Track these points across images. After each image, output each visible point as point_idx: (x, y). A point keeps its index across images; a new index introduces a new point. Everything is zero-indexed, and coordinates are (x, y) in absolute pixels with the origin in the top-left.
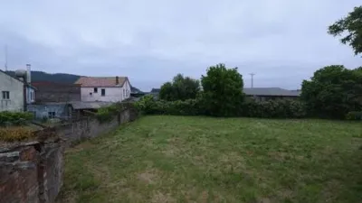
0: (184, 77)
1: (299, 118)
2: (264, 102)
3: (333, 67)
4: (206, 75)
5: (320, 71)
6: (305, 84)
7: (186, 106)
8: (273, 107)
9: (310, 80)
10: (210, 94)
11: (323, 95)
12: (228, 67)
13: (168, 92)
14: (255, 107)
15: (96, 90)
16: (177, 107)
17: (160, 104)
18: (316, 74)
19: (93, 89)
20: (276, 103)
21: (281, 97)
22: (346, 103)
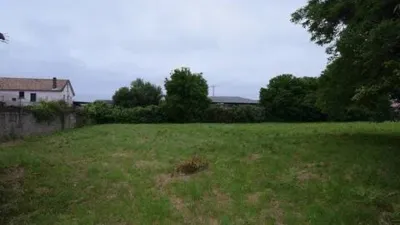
1: (259, 122)
4: (170, 79)
5: (275, 79)
6: (263, 91)
7: (149, 113)
9: (266, 87)
11: (277, 100)
12: (193, 72)
15: (22, 95)
16: (141, 114)
17: (116, 111)
18: (271, 81)
19: (17, 94)
21: (236, 104)
22: (296, 106)
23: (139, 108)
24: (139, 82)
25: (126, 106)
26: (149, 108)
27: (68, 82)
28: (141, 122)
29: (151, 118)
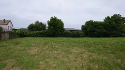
0: (40, 22)
1: (82, 37)
3: (90, 21)
4: (50, 21)
6: (83, 26)
7: (41, 33)
11: (88, 29)
16: (38, 34)
17: (28, 32)
21: (74, 31)
22: (95, 31)
23: (38, 31)
24: (38, 22)
25: (32, 31)
26: (41, 31)
27: (10, 21)
28: (38, 37)
29: (41, 35)
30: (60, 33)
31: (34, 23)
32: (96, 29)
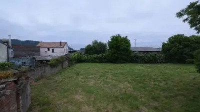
2: (142, 55)
3: (178, 35)
4: (110, 41)
5: (172, 37)
6: (164, 45)
7: (100, 58)
8: (147, 57)
9: (166, 42)
10: (113, 51)
11: (173, 50)
12: (122, 36)
13: (89, 50)
14: (137, 57)
16: (96, 58)
18: (170, 39)
19: (47, 49)
20: (148, 55)
22: (185, 54)
23: (96, 55)
24: (96, 42)
25: (90, 54)
26: (100, 55)
27: (66, 43)
28: (97, 62)
29: (101, 60)
30: (124, 57)
31: (91, 44)
32: (187, 50)
